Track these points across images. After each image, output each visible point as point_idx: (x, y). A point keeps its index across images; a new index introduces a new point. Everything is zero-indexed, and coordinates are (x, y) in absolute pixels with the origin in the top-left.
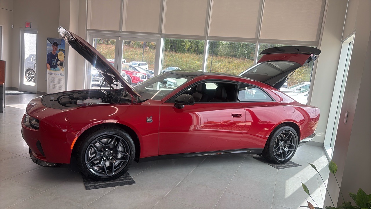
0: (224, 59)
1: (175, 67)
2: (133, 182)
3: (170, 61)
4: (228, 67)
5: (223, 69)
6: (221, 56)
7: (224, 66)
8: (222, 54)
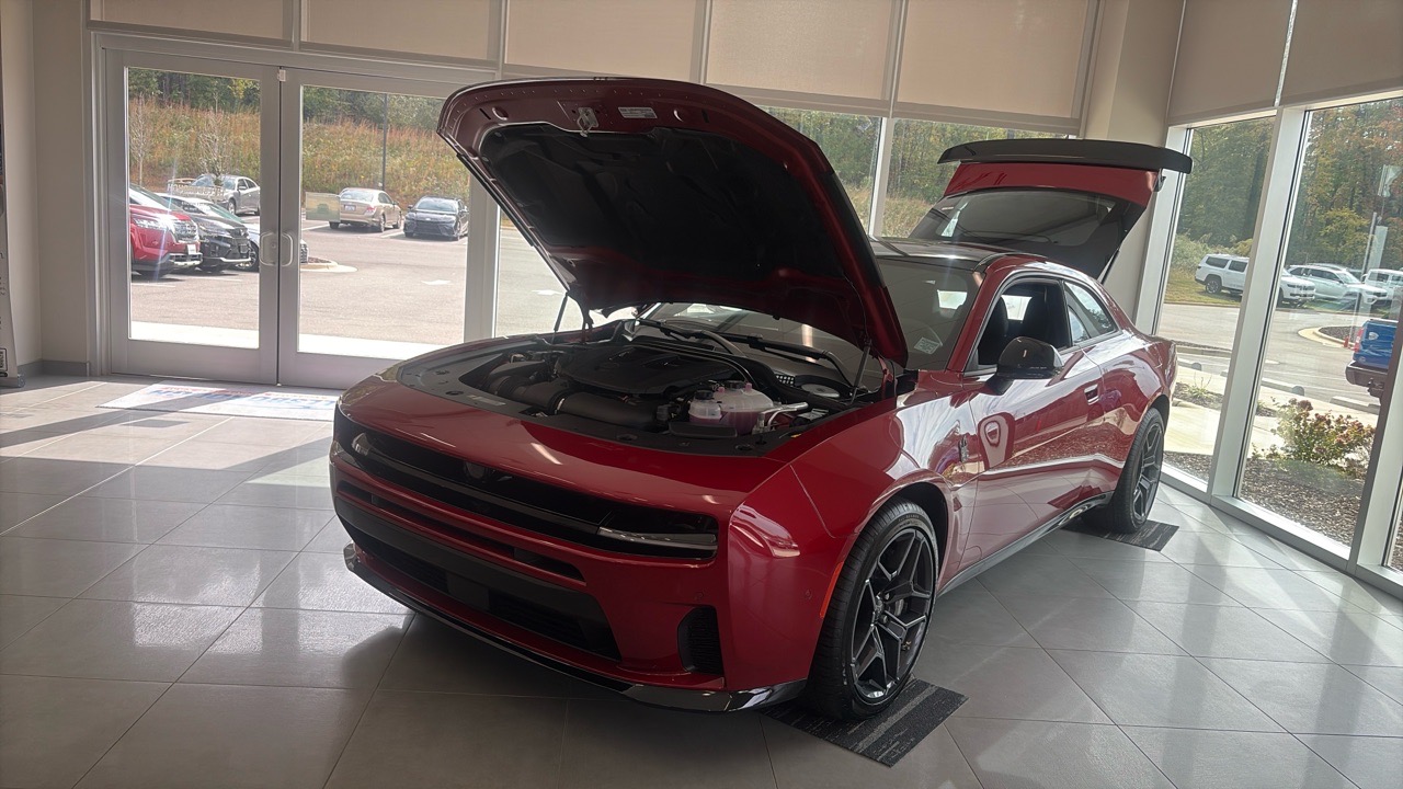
0: (414, 140)
1: (235, 174)
2: (946, 702)
3: (172, 145)
4: (436, 175)
5: (420, 180)
6: (399, 126)
7: (419, 170)
8: (402, 120)
